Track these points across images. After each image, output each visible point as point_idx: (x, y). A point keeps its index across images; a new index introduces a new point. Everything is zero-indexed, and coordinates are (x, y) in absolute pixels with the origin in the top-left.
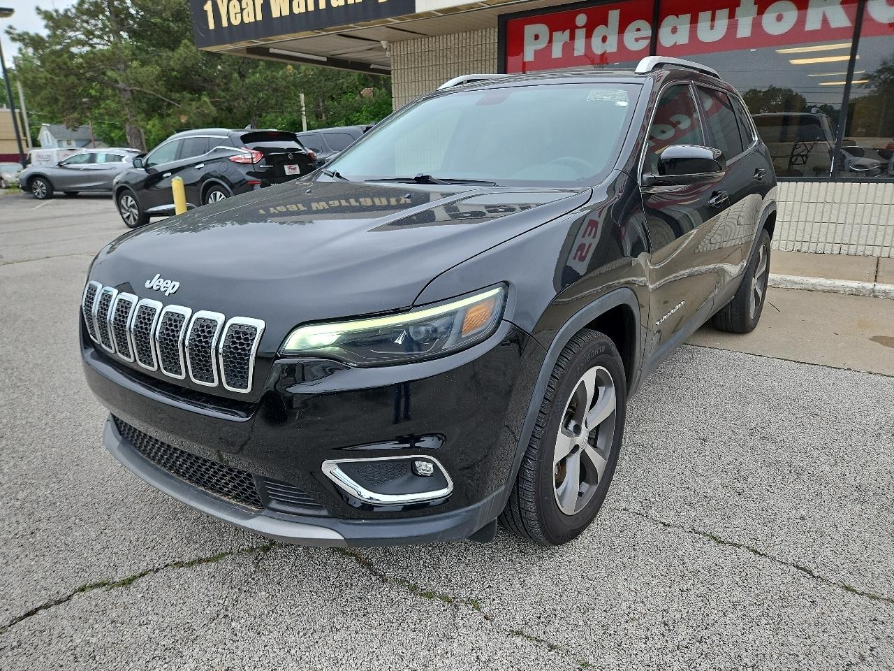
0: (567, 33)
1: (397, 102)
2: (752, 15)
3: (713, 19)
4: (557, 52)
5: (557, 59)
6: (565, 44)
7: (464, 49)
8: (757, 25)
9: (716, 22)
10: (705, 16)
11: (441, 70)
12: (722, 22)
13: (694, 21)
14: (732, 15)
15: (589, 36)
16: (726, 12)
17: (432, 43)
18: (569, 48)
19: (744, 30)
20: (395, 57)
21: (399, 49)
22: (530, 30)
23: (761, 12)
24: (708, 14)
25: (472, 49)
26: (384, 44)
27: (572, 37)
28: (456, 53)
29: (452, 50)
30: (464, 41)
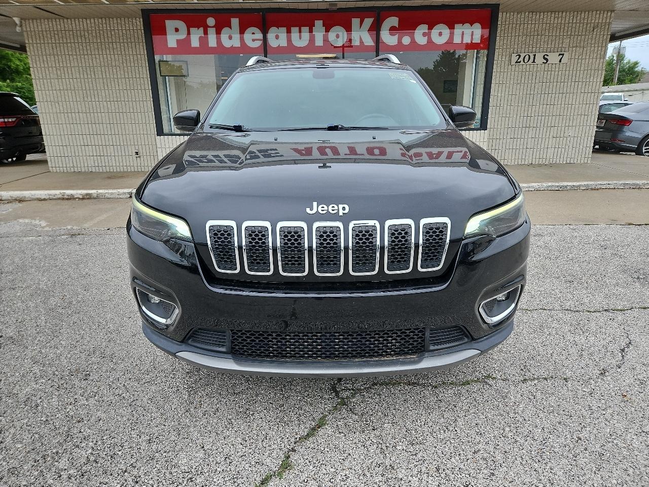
0: (201, 29)
1: (36, 71)
2: (322, 32)
3: (300, 32)
4: (195, 42)
5: (195, 48)
6: (200, 38)
7: (101, 32)
8: (326, 40)
9: (302, 33)
10: (295, 30)
11: (81, 47)
12: (306, 35)
13: (289, 32)
14: (311, 31)
15: (218, 32)
16: (307, 28)
17: (68, 24)
18: (204, 41)
19: (319, 42)
20: (29, 33)
21: (31, 26)
22: (170, 24)
23: (327, 30)
24: (297, 29)
25: (109, 33)
26: (17, 20)
27: (206, 33)
28: (94, 34)
29: (90, 32)
30: (101, 26)
